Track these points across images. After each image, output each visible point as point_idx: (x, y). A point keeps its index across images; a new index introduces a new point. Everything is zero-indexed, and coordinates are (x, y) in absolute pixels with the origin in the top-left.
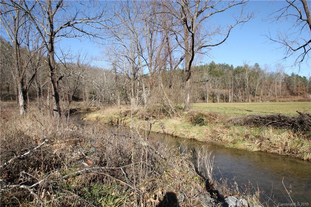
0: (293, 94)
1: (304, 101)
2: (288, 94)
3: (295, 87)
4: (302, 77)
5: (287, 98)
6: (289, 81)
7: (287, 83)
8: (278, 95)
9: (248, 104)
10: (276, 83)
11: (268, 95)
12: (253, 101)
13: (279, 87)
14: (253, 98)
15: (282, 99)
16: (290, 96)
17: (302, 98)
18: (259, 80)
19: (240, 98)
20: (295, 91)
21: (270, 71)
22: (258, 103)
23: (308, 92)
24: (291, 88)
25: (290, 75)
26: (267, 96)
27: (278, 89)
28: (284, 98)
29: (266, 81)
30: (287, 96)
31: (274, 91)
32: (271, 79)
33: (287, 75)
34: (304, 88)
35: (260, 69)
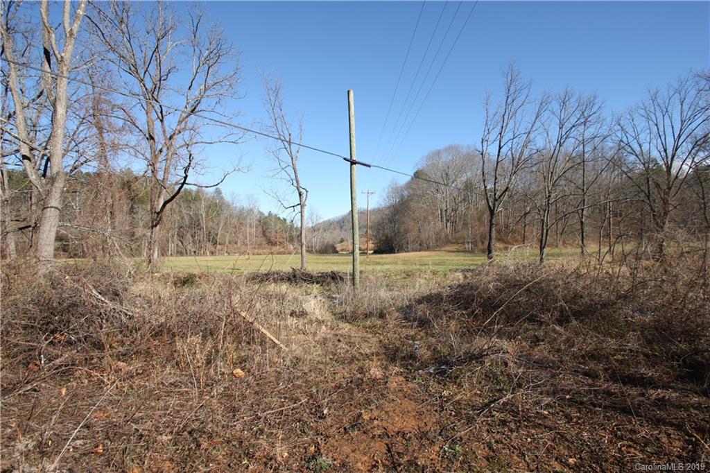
0: (271, 243)
1: (284, 253)
2: (264, 243)
3: (273, 233)
4: (281, 218)
5: (264, 248)
6: (265, 223)
7: (263, 227)
8: (251, 244)
9: (206, 258)
10: (248, 226)
11: (236, 243)
12: (212, 253)
13: (252, 231)
14: (213, 249)
15: (256, 251)
16: (266, 245)
17: (282, 250)
18: (223, 217)
19: (189, 247)
20: (273, 239)
21: (238, 205)
22: (221, 257)
23: (289, 241)
24: (268, 234)
25: (267, 214)
26: (235, 246)
27: (250, 234)
28: (259, 248)
29: (234, 221)
30: (263, 246)
31: (246, 238)
32: (242, 217)
33: (263, 214)
34: (285, 236)
35: (222, 198)
